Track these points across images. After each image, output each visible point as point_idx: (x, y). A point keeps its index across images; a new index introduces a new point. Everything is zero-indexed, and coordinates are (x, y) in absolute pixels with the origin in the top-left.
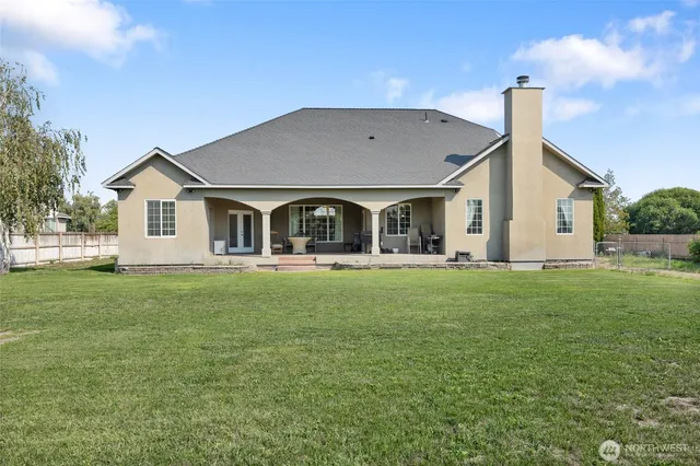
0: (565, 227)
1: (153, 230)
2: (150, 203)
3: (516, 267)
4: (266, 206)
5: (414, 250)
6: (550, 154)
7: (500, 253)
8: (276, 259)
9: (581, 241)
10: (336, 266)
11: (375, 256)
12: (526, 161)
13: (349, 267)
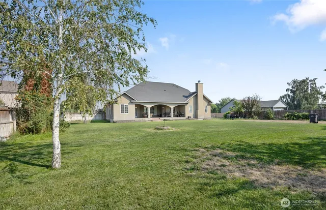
0: (206, 111)
1: (122, 112)
2: (122, 105)
3: (199, 120)
4: (149, 106)
5: (177, 116)
6: (205, 98)
7: (196, 116)
8: (151, 119)
9: (209, 114)
10: (164, 120)
11: (172, 118)
12: (200, 99)
13: (167, 120)
